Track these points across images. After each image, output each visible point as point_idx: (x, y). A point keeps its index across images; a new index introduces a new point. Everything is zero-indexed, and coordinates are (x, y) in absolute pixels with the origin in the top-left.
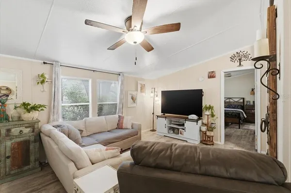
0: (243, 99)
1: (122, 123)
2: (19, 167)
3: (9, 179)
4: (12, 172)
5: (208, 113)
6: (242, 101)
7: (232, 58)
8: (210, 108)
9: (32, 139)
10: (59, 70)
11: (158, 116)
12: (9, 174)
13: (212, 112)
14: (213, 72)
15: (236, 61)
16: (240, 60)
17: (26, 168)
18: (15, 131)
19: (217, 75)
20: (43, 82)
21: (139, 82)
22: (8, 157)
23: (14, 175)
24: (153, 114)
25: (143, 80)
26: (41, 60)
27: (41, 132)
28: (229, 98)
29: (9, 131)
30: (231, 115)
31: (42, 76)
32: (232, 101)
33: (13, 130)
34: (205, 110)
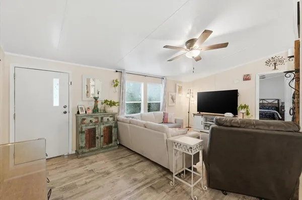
0: (278, 100)
1: (167, 119)
2: (107, 144)
3: (102, 151)
4: (104, 147)
5: (244, 111)
6: (276, 102)
7: (267, 63)
8: (245, 107)
9: (113, 125)
10: (126, 76)
11: (194, 115)
12: (102, 148)
13: (247, 111)
14: (248, 75)
15: (271, 65)
16: (275, 64)
17: (110, 145)
18: (105, 119)
19: (252, 78)
20: (117, 85)
21: (177, 84)
22: (102, 136)
23: (105, 148)
24: (189, 112)
25: (181, 82)
26: (114, 69)
27: (117, 121)
28: (263, 99)
29: (102, 118)
30: (265, 115)
31: (116, 81)
32: (265, 102)
33: (104, 118)
34: (240, 109)
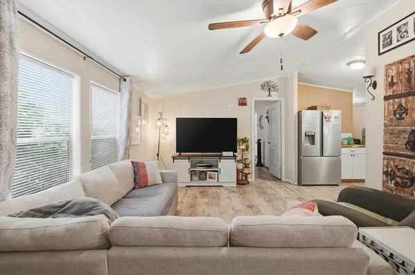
1: (146, 176)
5: (243, 147)
8: (245, 141)
13: (247, 145)
14: (244, 98)
15: (266, 91)
16: (269, 89)
19: (248, 102)
21: (143, 100)
24: (158, 155)
34: (241, 143)
